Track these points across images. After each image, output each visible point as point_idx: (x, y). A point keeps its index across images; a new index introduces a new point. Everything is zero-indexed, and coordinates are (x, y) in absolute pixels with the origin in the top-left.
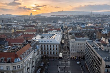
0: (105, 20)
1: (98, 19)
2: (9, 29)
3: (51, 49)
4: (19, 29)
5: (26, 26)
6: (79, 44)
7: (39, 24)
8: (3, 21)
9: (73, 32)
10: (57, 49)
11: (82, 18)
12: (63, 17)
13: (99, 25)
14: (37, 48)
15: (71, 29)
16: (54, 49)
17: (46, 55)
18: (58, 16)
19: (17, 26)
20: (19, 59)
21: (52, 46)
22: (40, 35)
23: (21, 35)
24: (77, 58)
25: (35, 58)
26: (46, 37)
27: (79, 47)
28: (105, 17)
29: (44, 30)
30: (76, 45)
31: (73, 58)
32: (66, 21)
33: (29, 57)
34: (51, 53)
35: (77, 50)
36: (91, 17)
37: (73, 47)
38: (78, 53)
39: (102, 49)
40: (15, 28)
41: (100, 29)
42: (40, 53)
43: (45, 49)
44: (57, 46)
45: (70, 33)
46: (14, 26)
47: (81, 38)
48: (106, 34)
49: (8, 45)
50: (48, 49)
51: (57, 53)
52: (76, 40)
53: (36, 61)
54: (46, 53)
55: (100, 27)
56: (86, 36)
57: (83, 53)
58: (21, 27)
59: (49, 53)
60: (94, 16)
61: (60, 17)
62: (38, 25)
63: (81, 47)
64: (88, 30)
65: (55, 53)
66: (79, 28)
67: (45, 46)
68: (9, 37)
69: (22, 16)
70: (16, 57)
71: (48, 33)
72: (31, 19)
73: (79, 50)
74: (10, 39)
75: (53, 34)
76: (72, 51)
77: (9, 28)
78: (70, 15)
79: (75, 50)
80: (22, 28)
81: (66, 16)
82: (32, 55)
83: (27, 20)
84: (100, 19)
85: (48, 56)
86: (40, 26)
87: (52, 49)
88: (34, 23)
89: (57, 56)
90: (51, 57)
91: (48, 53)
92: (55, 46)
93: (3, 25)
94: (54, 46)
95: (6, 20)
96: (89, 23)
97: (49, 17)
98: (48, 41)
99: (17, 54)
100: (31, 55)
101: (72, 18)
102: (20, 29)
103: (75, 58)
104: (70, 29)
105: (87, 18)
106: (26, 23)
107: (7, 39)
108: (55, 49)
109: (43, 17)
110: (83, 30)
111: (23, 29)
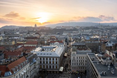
0: (114, 31)
1: (107, 31)
2: (10, 41)
3: (50, 63)
4: (20, 41)
5: (28, 38)
6: (81, 57)
7: (43, 36)
8: (5, 32)
9: (76, 44)
10: (56, 63)
11: (89, 29)
12: (70, 29)
13: (105, 37)
14: (34, 61)
15: (75, 41)
16: (53, 63)
17: (45, 69)
18: (64, 27)
19: (18, 38)
20: (10, 72)
21: (52, 59)
22: (40, 47)
23: (21, 48)
24: (78, 73)
25: (30, 72)
26: (47, 49)
27: (81, 61)
28: (114, 29)
29: (46, 42)
30: (77, 58)
31: (74, 73)
32: (72, 33)
33: (23, 70)
34: (50, 67)
35: (78, 64)
36: (99, 29)
37: (74, 61)
38: (79, 67)
39: (102, 62)
40: (16, 40)
41: (106, 41)
42: (37, 67)
43: (44, 62)
44: (56, 59)
45: (73, 45)
46: (15, 38)
47: (83, 51)
48: (111, 47)
49: (4, 58)
50: (47, 62)
51: (56, 67)
52: (77, 53)
53: (32, 75)
54: (46, 67)
55: (106, 39)
56: (89, 48)
57: (85, 68)
58: (22, 39)
59: (49, 67)
60: (102, 28)
61: (66, 29)
62: (41, 37)
63: (83, 61)
64: (92, 42)
65: (55, 67)
66: (84, 40)
67: (44, 59)
68: (7, 50)
69: (26, 28)
70: (7, 70)
71: (50, 45)
72: (35, 30)
73: (81, 64)
74: (7, 51)
75: (54, 46)
76: (73, 65)
77: (10, 39)
78: (77, 27)
79: (76, 64)
80: (24, 39)
81: (73, 27)
82: (27, 68)
83: (31, 32)
84: (109, 31)
85: (47, 70)
86: (43, 38)
87: (52, 63)
88: (37, 35)
89: (57, 70)
90: (50, 71)
91: (47, 67)
92: (55, 59)
93: (4, 37)
94: (53, 59)
95: (9, 31)
96: (96, 35)
97: (54, 29)
98: (48, 54)
99: (9, 68)
100: (25, 69)
101: (78, 30)
102: (22, 41)
103: (76, 73)
104: (73, 41)
105: (94, 29)
106: (29, 35)
107: (4, 51)
108: (55, 63)
109: (48, 29)
110: (87, 42)
111: (25, 41)
